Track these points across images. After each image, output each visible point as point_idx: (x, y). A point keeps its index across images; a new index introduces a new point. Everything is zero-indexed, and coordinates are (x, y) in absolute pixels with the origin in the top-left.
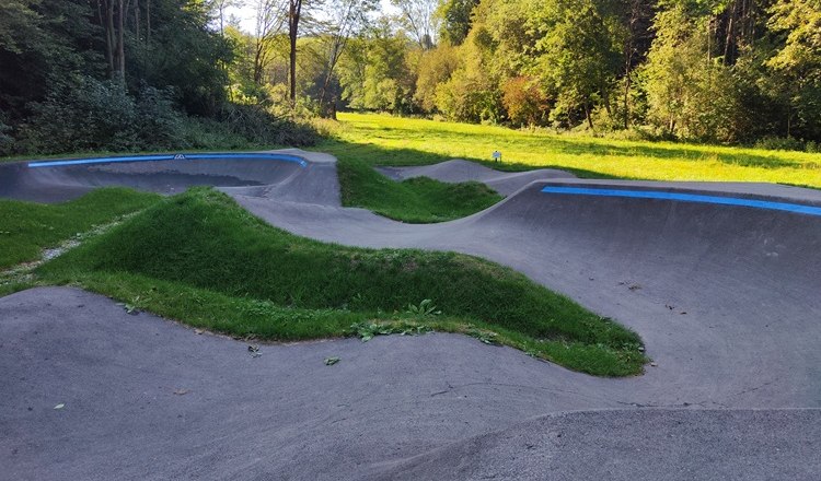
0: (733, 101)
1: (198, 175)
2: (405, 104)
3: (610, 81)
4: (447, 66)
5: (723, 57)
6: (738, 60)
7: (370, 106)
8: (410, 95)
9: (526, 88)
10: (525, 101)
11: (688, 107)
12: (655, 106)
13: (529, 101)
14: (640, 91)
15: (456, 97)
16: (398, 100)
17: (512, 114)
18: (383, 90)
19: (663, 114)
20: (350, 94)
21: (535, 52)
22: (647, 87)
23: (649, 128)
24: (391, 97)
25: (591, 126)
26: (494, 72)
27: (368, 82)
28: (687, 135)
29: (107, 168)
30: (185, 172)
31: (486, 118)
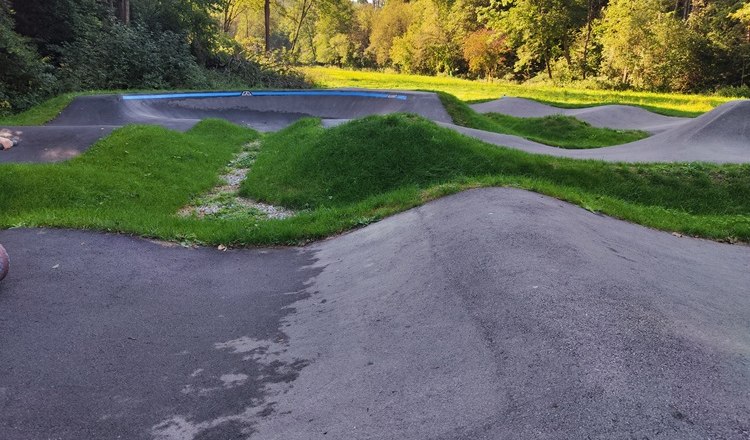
0: (688, 53)
1: (267, 112)
2: (357, 59)
3: (571, 34)
4: (400, 21)
5: (674, 12)
6: (691, 15)
7: (321, 61)
8: (361, 50)
9: (490, 40)
10: (485, 54)
11: (645, 59)
12: (610, 59)
13: (489, 54)
14: (594, 44)
15: (413, 51)
16: (350, 55)
17: (473, 66)
18: (336, 45)
19: (618, 64)
20: (299, 51)
21: (501, 6)
22: (603, 40)
23: (603, 78)
24: (343, 52)
25: (551, 77)
26: (450, 27)
27: (319, 38)
28: (641, 85)
29: (184, 103)
30: (255, 109)
31: (442, 70)
